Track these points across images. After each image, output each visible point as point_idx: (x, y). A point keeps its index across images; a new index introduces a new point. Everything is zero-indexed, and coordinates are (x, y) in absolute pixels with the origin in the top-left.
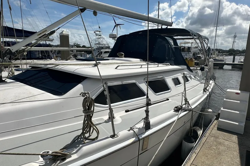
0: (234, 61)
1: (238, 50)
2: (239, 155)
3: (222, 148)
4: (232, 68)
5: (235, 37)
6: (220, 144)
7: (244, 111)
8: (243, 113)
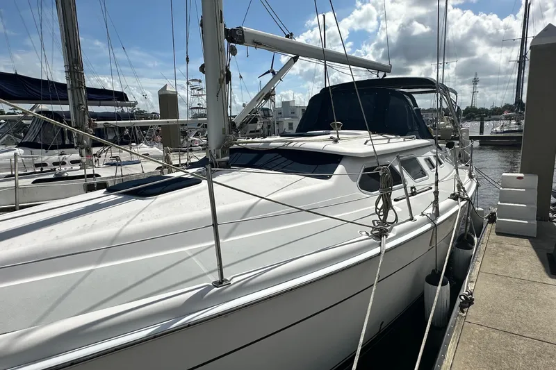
0: (481, 132)
1: (483, 109)
2: (538, 258)
3: (512, 253)
4: (480, 145)
5: (475, 81)
6: (508, 249)
7: (533, 204)
8: (532, 206)
